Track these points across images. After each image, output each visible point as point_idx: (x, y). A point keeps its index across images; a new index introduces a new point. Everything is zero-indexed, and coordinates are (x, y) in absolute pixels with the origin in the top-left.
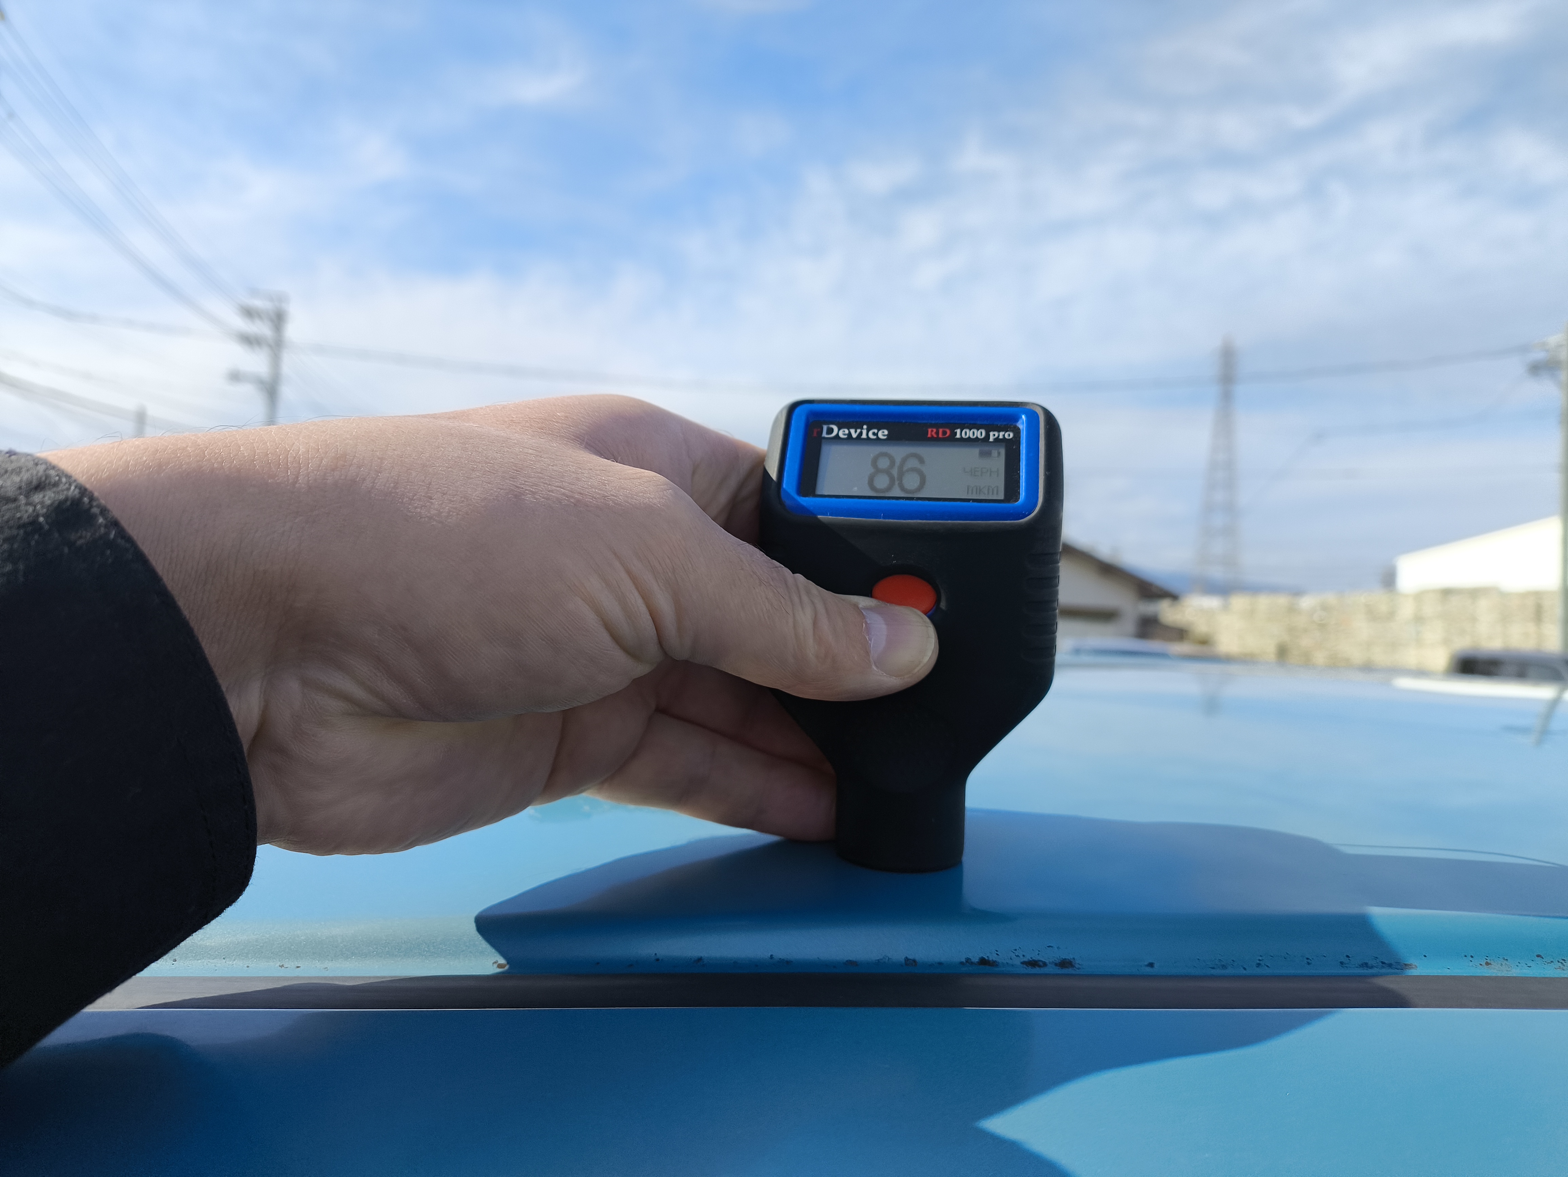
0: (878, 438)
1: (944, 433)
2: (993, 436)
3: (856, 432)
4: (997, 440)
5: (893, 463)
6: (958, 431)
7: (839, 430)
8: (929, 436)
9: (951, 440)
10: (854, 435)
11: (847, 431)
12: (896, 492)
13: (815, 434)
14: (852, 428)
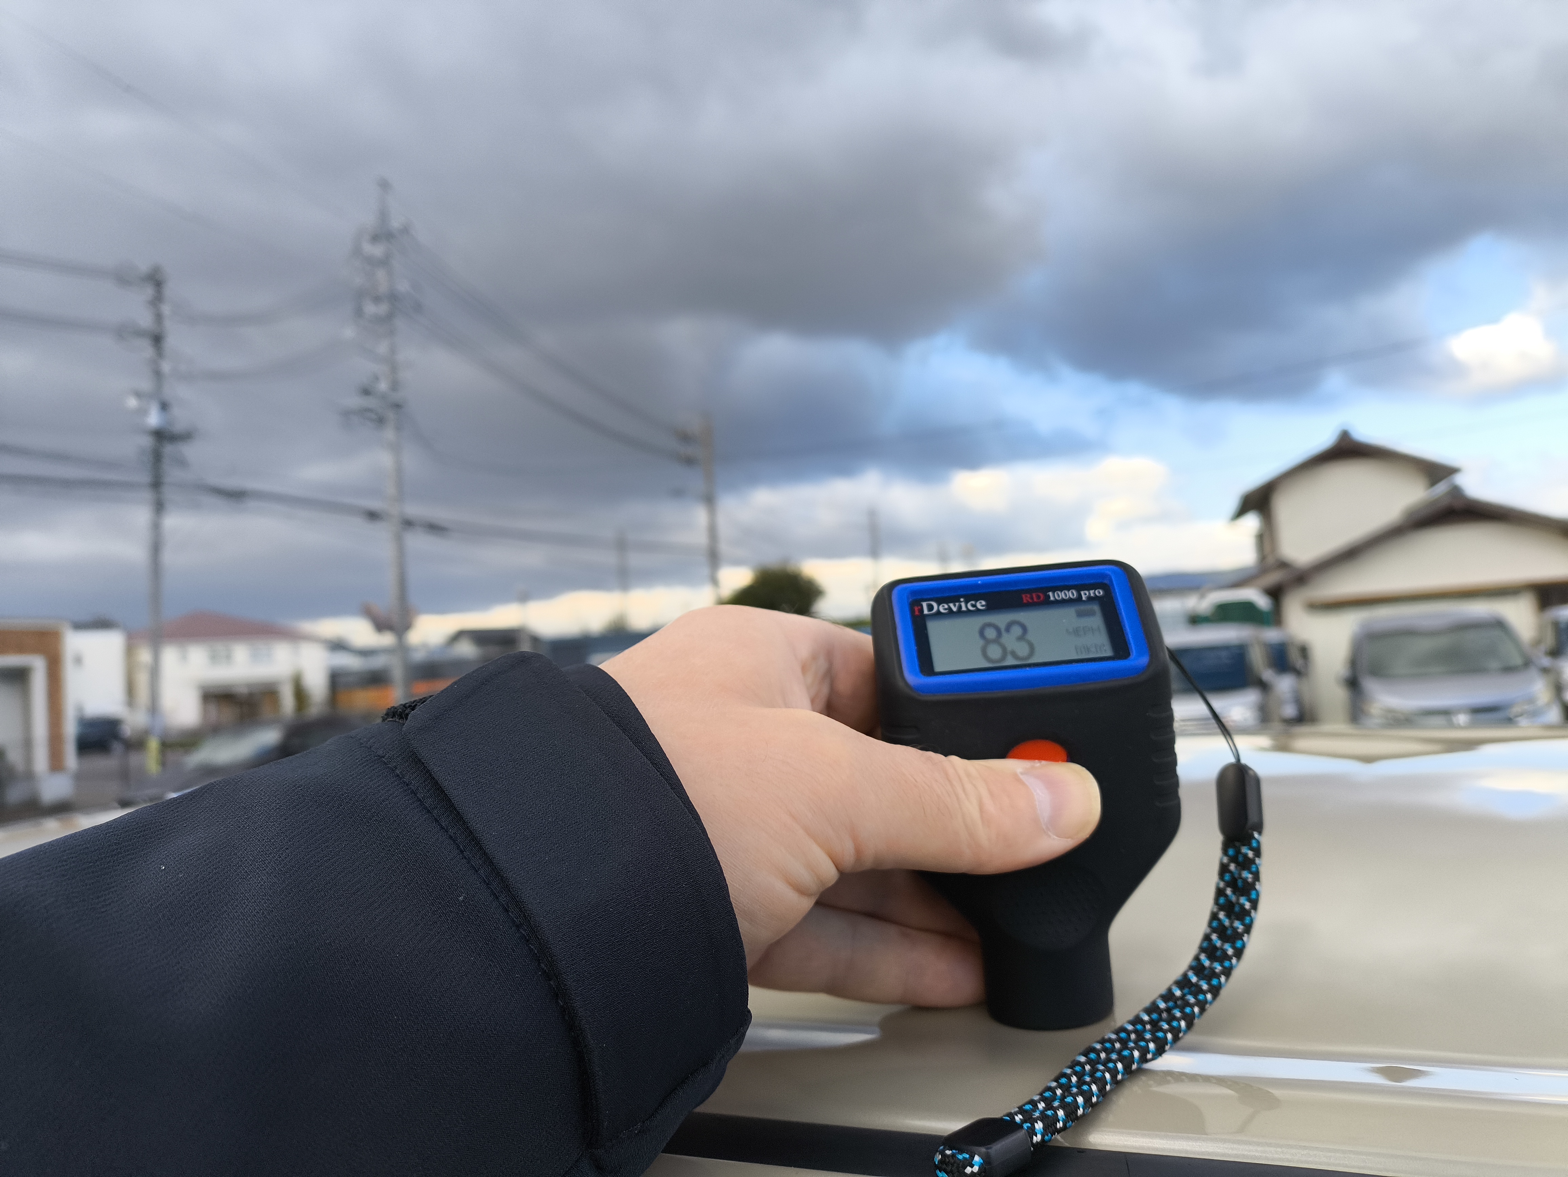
0: (978, 610)
1: (1039, 597)
2: (1084, 595)
3: (955, 605)
4: (1090, 599)
5: (998, 630)
6: (1051, 594)
7: (939, 605)
8: (1025, 601)
9: (1047, 603)
10: (955, 609)
11: (946, 606)
12: (1010, 661)
13: (917, 613)
14: (951, 602)
